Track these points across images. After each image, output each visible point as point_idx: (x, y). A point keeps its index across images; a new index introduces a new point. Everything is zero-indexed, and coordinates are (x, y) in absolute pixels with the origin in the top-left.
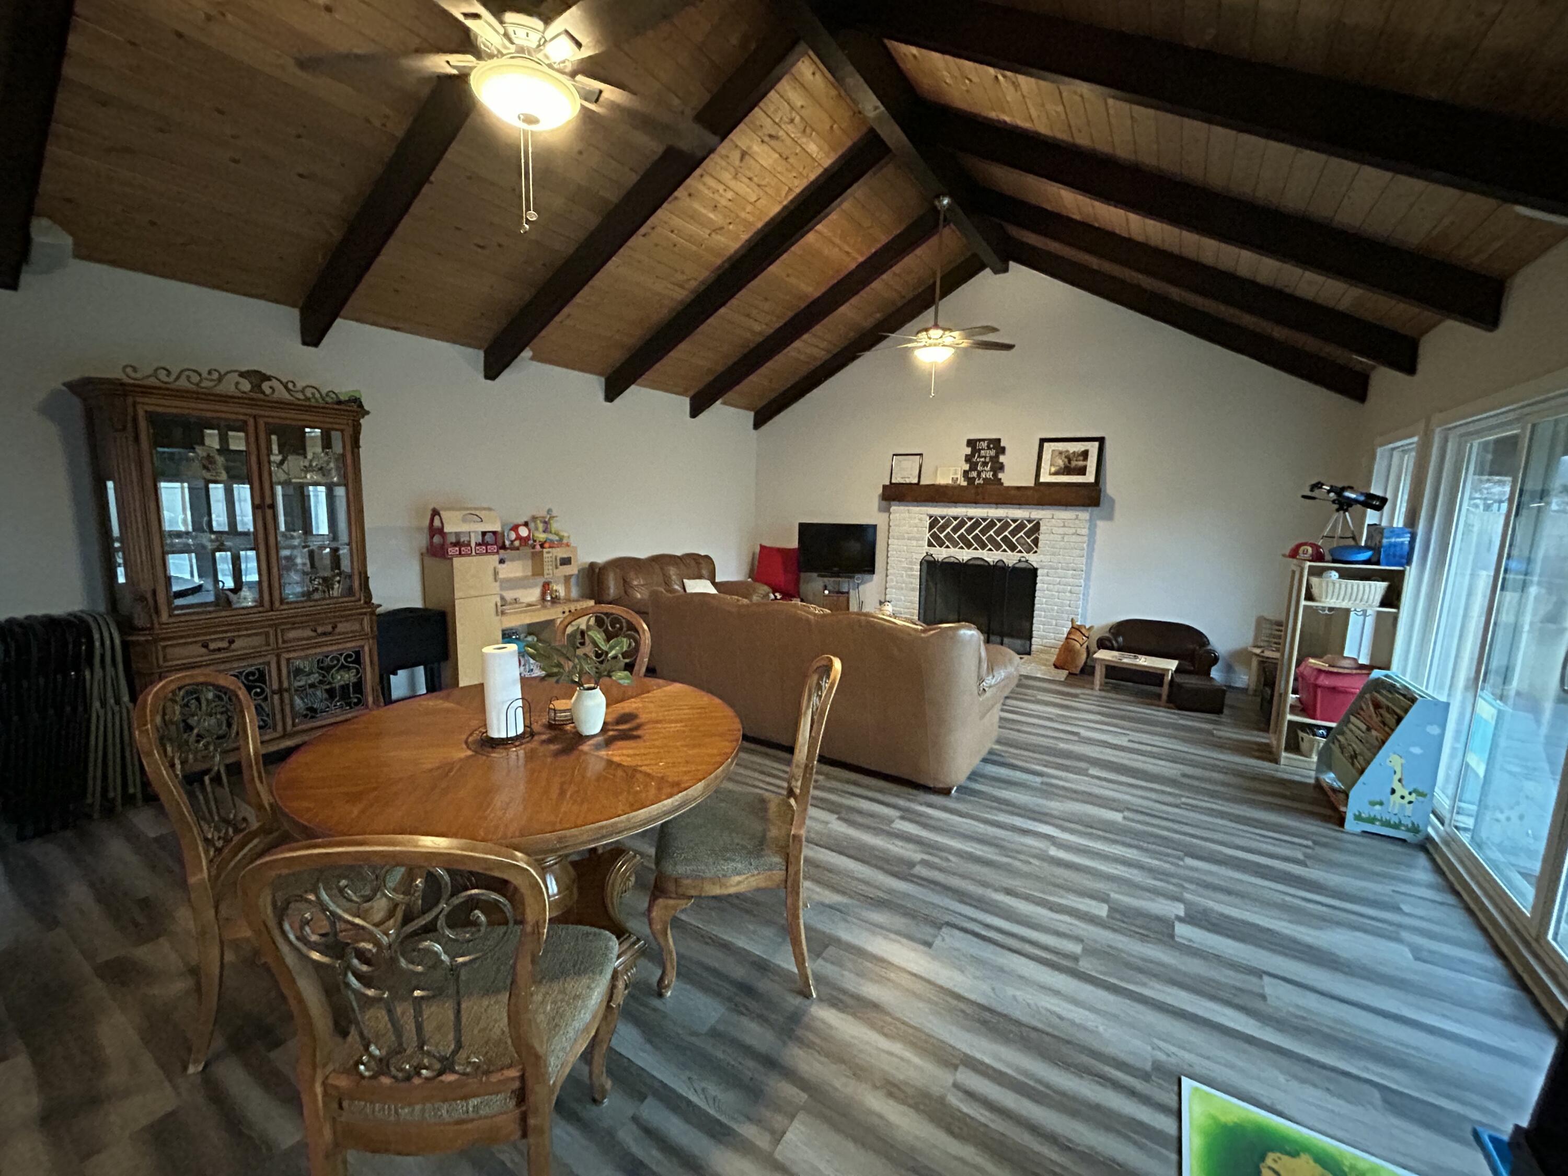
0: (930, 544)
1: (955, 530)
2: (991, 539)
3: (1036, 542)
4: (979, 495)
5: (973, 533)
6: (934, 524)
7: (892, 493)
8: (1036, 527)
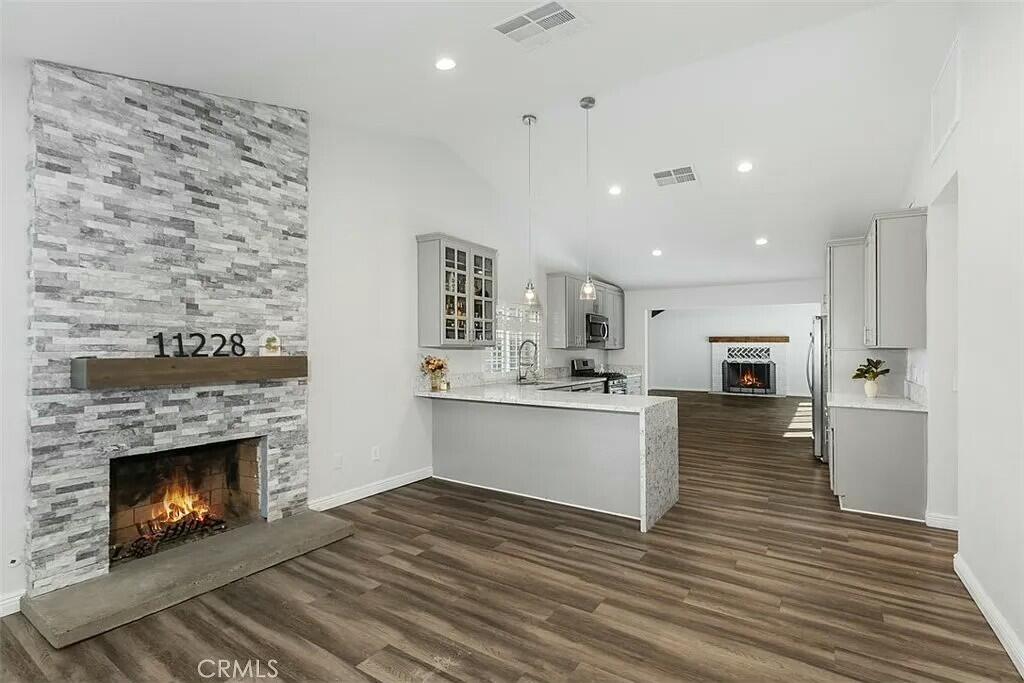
0: (728, 357)
1: (738, 352)
2: (752, 355)
3: (768, 355)
4: (747, 339)
5: (746, 353)
6: (729, 350)
7: (713, 340)
8: (768, 350)
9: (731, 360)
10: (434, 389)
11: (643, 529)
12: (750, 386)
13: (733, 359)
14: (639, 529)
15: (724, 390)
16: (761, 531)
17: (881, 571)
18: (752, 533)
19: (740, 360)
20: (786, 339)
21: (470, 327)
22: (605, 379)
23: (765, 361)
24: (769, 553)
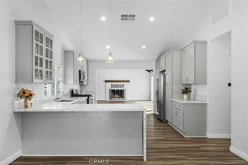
0: (111, 88)
1: (114, 86)
2: (119, 87)
3: (124, 87)
4: (117, 81)
5: (117, 86)
6: (112, 85)
7: (106, 81)
8: (124, 85)
9: (112, 89)
10: (26, 106)
11: (145, 159)
12: (117, 98)
13: (113, 88)
14: (143, 160)
15: (110, 99)
16: (177, 150)
17: (219, 157)
18: (174, 152)
19: (115, 89)
20: (129, 81)
21: (44, 73)
22: (87, 97)
23: (123, 89)
24: (189, 158)
